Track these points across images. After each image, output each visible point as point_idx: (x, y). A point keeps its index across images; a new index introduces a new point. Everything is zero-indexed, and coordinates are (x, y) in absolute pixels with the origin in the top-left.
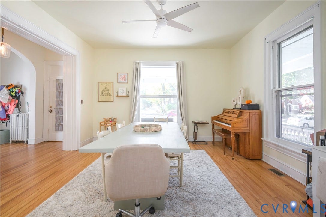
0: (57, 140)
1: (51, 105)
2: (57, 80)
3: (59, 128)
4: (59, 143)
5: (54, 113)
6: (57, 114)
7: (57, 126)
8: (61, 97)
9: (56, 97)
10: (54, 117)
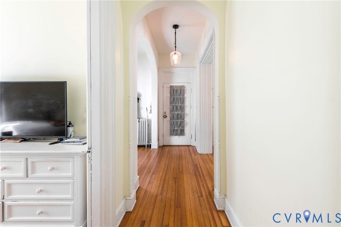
0: (171, 145)
1: (165, 110)
2: (171, 87)
3: (173, 133)
4: (174, 147)
5: (168, 118)
6: (171, 119)
7: (172, 131)
8: (175, 103)
9: (171, 103)
10: (169, 122)
